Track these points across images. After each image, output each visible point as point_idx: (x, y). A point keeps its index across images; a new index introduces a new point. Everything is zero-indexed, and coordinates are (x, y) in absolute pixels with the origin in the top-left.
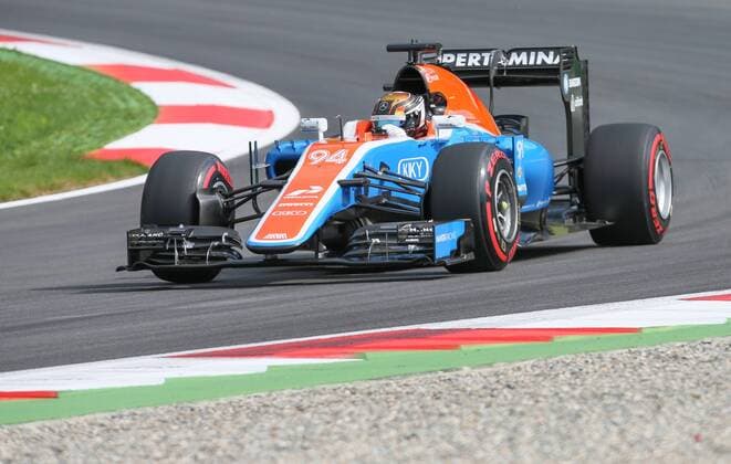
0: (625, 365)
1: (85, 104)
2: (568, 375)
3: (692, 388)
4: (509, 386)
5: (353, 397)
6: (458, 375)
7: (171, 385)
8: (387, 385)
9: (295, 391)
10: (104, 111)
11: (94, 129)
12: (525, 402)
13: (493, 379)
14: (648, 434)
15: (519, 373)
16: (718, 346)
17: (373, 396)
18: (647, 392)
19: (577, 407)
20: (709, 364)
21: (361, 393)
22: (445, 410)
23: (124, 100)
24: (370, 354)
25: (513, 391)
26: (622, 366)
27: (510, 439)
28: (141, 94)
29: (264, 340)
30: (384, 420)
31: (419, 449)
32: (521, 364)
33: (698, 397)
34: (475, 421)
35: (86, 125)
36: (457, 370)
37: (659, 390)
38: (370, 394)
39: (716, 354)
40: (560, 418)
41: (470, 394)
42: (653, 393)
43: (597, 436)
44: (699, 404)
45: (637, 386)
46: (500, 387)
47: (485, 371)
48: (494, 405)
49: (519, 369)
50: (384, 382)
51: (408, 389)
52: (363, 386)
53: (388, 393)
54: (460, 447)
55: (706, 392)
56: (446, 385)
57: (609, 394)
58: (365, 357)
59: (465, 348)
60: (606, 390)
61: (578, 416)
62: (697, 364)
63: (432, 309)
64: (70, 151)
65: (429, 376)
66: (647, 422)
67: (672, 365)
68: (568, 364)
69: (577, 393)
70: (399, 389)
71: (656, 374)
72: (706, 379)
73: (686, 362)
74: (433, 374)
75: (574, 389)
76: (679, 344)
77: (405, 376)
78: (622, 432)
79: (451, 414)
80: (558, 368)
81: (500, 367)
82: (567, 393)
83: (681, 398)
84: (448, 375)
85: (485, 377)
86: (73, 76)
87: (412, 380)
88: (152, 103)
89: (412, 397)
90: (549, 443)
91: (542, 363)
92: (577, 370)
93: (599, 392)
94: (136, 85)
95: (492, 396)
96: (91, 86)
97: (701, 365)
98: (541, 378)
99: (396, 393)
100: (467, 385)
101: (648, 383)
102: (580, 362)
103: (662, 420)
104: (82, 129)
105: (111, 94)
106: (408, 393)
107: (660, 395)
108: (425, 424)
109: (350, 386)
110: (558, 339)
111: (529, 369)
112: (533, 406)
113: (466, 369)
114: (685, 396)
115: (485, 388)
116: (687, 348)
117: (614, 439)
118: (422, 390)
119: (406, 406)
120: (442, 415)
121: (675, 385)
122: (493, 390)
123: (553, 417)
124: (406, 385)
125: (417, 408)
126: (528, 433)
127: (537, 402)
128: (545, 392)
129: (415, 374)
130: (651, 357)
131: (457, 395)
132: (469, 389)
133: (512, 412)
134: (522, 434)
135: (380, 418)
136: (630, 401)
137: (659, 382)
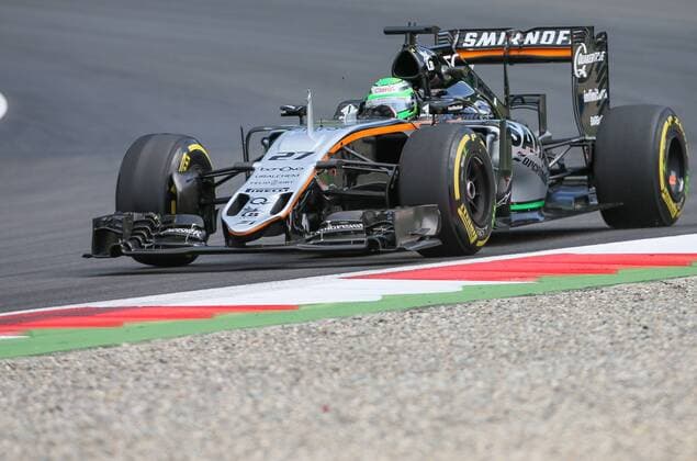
0: (276, 340)
2: (221, 350)
3: (334, 361)
4: (161, 361)
5: (13, 373)
6: (117, 351)
8: (46, 361)
12: (172, 375)
13: (148, 355)
14: (279, 405)
15: (175, 348)
16: (368, 322)
17: (32, 371)
18: (291, 366)
19: (220, 380)
20: (355, 339)
21: (21, 369)
22: (94, 384)
24: (36, 331)
25: (164, 366)
26: (273, 341)
27: (149, 411)
30: (33, 394)
31: (59, 421)
32: (178, 340)
33: (336, 370)
34: (120, 394)
36: (117, 346)
37: (303, 364)
38: (29, 369)
39: (363, 330)
40: (202, 391)
41: (124, 368)
42: (296, 367)
43: (231, 407)
44: (336, 375)
45: (282, 360)
46: (153, 361)
47: (142, 347)
48: (143, 380)
49: (176, 345)
50: (45, 357)
51: (66, 365)
52: (23, 362)
53: (46, 368)
54: (100, 419)
55: (346, 366)
56: (103, 360)
57: (254, 368)
58: (31, 335)
59: (129, 324)
60: (252, 364)
61: (219, 389)
62: (345, 338)
65: (88, 351)
66: (282, 393)
67: (321, 340)
68: (223, 340)
69: (224, 367)
70: (58, 365)
71: (303, 348)
72: (348, 353)
73: (334, 337)
74: (93, 351)
75: (222, 363)
76: (330, 320)
77: (66, 352)
78: (256, 403)
79: (100, 387)
80: (213, 344)
81: (158, 343)
82: (214, 367)
83: (322, 371)
84: (107, 351)
85: (141, 352)
87: (71, 357)
89: (67, 372)
90: (184, 414)
91: (198, 340)
92: (230, 345)
93: (244, 366)
95: (144, 370)
97: (348, 339)
98: (194, 353)
99: (54, 367)
100: (123, 360)
101: (294, 357)
102: (234, 337)
103: (296, 392)
106: (66, 368)
107: (303, 368)
108: (71, 397)
109: (11, 361)
110: (220, 316)
111: (184, 343)
112: (181, 379)
113: (125, 345)
114: (325, 369)
115: (139, 363)
116: (338, 324)
117: (246, 410)
118: (79, 364)
119: (59, 380)
120: (91, 388)
121: (318, 359)
122: (146, 364)
123: (194, 389)
124: (66, 360)
125: (69, 383)
126: (167, 404)
127: (184, 375)
128: (194, 366)
129: (76, 350)
130: (303, 332)
131: (111, 370)
132: (123, 363)
133: (157, 385)
134: (160, 406)
135: (31, 391)
136: (272, 375)
137: (304, 356)
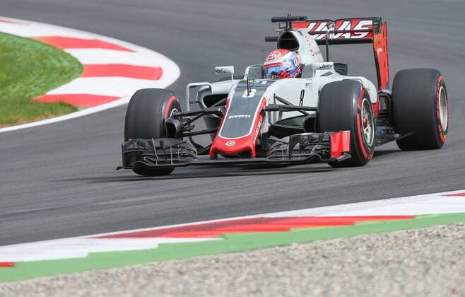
0: (404, 241)
1: (33, 64)
2: (365, 248)
3: (450, 257)
4: (324, 256)
5: (217, 265)
6: (289, 249)
7: (93, 257)
8: (241, 256)
9: (177, 261)
10: (45, 69)
11: (40, 81)
12: (335, 267)
13: (313, 252)
14: (420, 288)
15: (331, 247)
17: (231, 264)
18: (419, 260)
19: (371, 270)
20: (462, 240)
21: (223, 262)
22: (280, 273)
23: (60, 61)
24: (229, 235)
25: (327, 260)
26: (402, 242)
27: (325, 293)
28: (72, 57)
29: (156, 226)
30: (238, 280)
32: (332, 241)
33: (454, 263)
34: (301, 281)
35: (34, 78)
36: (289, 245)
37: (427, 258)
38: (228, 262)
40: (359, 278)
41: (298, 262)
42: (423, 260)
43: (384, 290)
44: (455, 267)
45: (412, 256)
46: (318, 257)
47: (308, 246)
48: (314, 270)
49: (331, 244)
50: (238, 254)
51: (254, 259)
52: (223, 257)
53: (240, 262)
55: (460, 260)
56: (281, 256)
57: (393, 261)
58: (224, 237)
59: (294, 230)
60: (391, 259)
61: (371, 276)
62: (453, 240)
63: (271, 203)
64: (23, 97)
65: (269, 249)
66: (419, 280)
67: (436, 241)
68: (365, 241)
69: (371, 260)
70: (248, 259)
71: (425, 247)
72: (459, 250)
73: (446, 239)
74: (273, 249)
75: (369, 258)
76: (441, 226)
77: (253, 250)
78: (402, 287)
79: (284, 275)
80: (358, 243)
81: (318, 243)
82: (364, 261)
83: (442, 263)
84: (282, 249)
85: (308, 250)
86: (24, 45)
87: (257, 253)
88: (79, 63)
89: (257, 264)
91: (347, 240)
92: (371, 245)
93: (386, 260)
94: (68, 51)
95: (313, 263)
96: (37, 52)
97: (456, 241)
98: (346, 251)
99: (246, 261)
100: (295, 256)
101: (420, 253)
102: (373, 239)
103: (429, 279)
104: (31, 81)
105: (50, 57)
106: (254, 262)
107: (428, 261)
108: (266, 283)
109: (215, 257)
110: (358, 224)
111: (337, 244)
112: (341, 269)
113: (295, 245)
114: (445, 262)
115: (308, 257)
116: (446, 229)
117: (396, 292)
118: (265, 259)
119: (253, 270)
120: (278, 276)
121: (438, 255)
122: (313, 259)
123: (354, 277)
124: (254, 256)
126: (337, 288)
127: (343, 267)
128: (349, 260)
129: (260, 248)
130: (422, 235)
131: (289, 263)
132: (296, 258)
133: (326, 274)
134: (333, 289)
135: (235, 278)
136: (407, 267)
137: (427, 253)
